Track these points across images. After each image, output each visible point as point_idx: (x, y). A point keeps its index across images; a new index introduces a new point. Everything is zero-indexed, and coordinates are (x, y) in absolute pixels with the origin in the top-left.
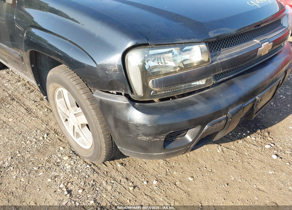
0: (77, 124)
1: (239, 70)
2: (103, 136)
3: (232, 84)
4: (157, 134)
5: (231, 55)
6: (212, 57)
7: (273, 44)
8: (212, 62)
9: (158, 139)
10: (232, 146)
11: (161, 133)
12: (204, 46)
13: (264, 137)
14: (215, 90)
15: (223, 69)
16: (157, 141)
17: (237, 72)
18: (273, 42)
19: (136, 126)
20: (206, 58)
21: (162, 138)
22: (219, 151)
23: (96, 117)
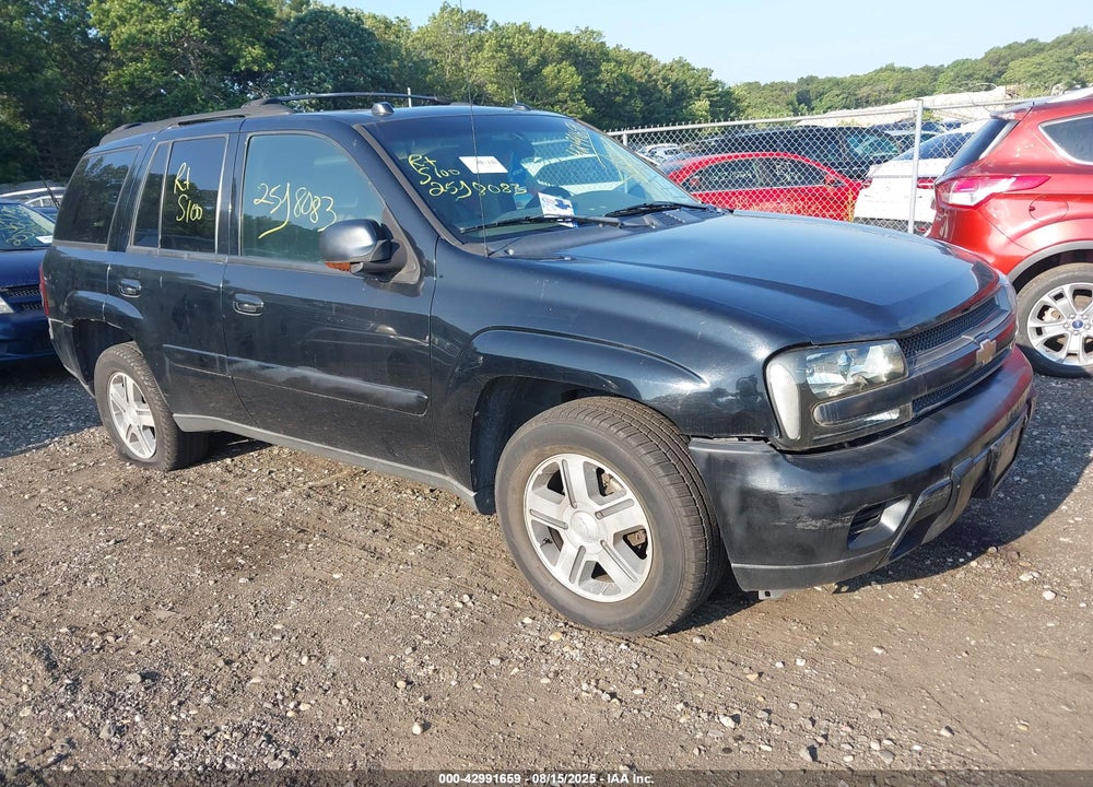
0: (595, 540)
1: (949, 395)
2: (692, 544)
3: (942, 419)
4: (837, 514)
5: (935, 363)
6: (910, 363)
7: (997, 344)
8: (910, 375)
9: (840, 524)
10: (944, 585)
11: (846, 510)
12: (894, 346)
13: (1010, 562)
14: (918, 431)
15: (929, 388)
16: (837, 528)
17: (945, 397)
18: (996, 338)
19: (796, 499)
20: (899, 366)
21: (848, 520)
22: (917, 597)
23: (678, 502)
